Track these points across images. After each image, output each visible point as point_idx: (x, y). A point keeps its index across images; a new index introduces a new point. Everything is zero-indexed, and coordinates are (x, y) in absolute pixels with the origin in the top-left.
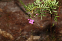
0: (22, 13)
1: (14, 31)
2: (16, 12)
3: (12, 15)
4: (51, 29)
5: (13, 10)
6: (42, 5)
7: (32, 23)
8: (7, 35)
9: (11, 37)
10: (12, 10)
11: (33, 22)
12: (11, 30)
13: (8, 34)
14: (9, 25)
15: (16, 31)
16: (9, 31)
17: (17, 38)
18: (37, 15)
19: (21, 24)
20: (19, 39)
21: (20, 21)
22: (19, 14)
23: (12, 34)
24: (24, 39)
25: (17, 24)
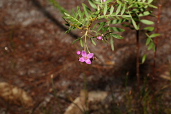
0: (52, 27)
1: (31, 80)
2: (34, 25)
3: (23, 33)
4: (138, 70)
5: (24, 19)
6: (112, 8)
7: (88, 61)
8: (12, 94)
9: (25, 97)
10: (21, 20)
11: (91, 59)
12: (22, 78)
13: (15, 91)
14: (15, 64)
15: (38, 79)
16: (17, 81)
17: (43, 100)
18: (100, 38)
19: (49, 59)
20: (48, 103)
21: (48, 52)
22: (42, 32)
23: (26, 91)
24: (63, 101)
25: (38, 60)
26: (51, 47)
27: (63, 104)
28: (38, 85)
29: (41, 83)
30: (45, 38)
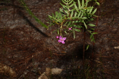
7: (63, 42)
10: (9, 25)
12: (10, 60)
13: (5, 67)
18: (70, 29)
21: (26, 45)
22: (22, 32)
26: (27, 42)
27: (35, 76)
28: (20, 64)
29: (22, 63)
30: (24, 36)
